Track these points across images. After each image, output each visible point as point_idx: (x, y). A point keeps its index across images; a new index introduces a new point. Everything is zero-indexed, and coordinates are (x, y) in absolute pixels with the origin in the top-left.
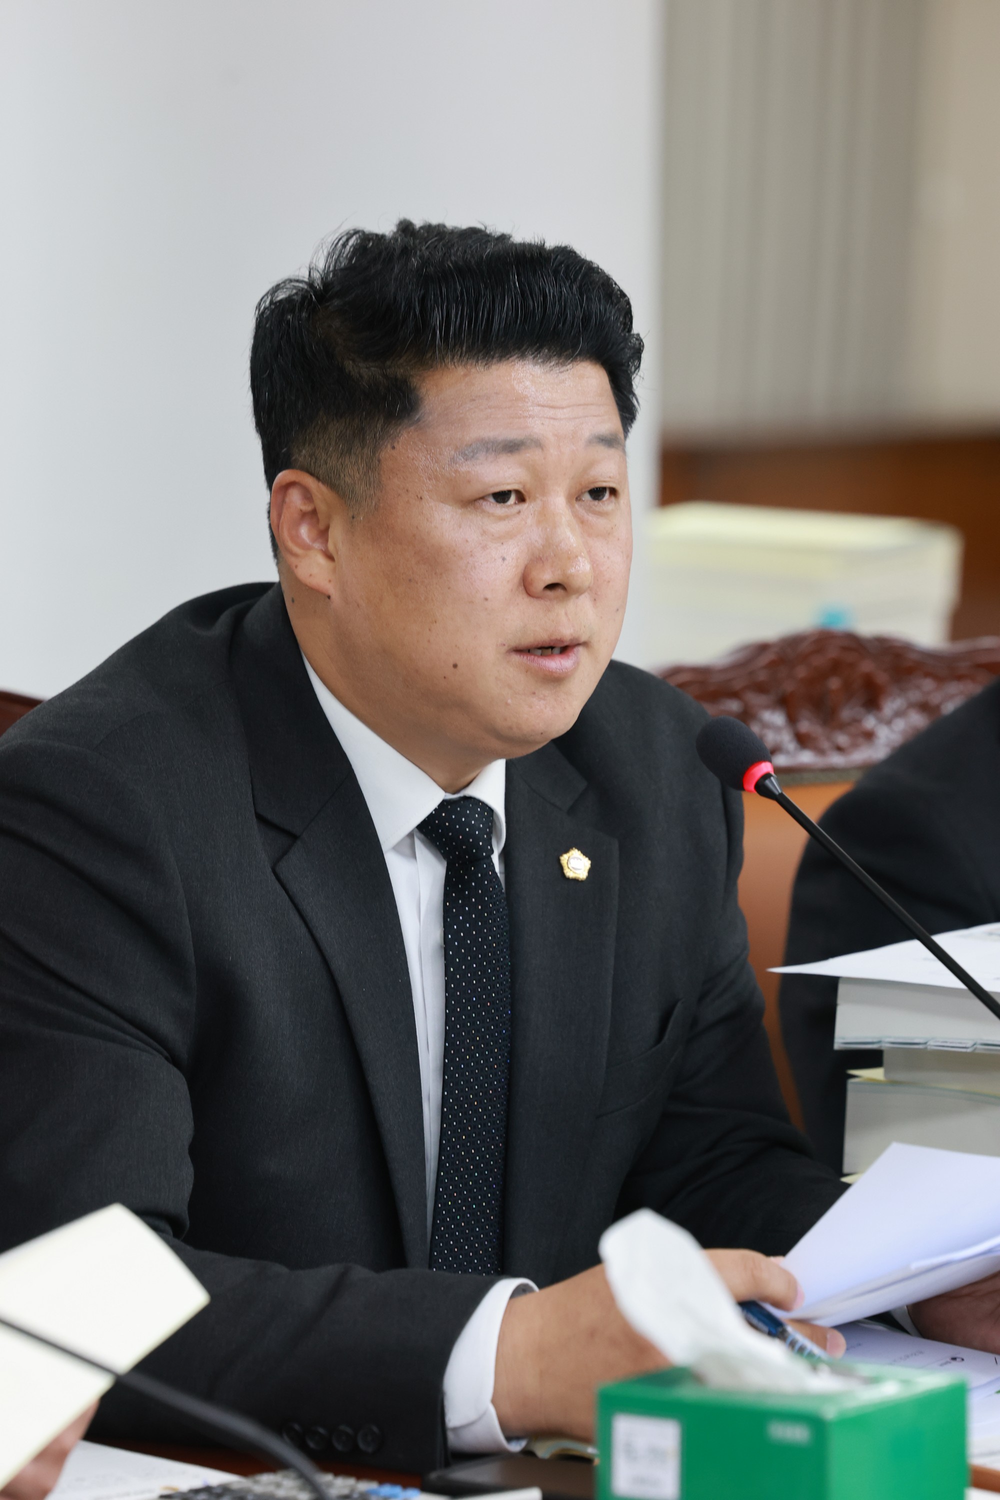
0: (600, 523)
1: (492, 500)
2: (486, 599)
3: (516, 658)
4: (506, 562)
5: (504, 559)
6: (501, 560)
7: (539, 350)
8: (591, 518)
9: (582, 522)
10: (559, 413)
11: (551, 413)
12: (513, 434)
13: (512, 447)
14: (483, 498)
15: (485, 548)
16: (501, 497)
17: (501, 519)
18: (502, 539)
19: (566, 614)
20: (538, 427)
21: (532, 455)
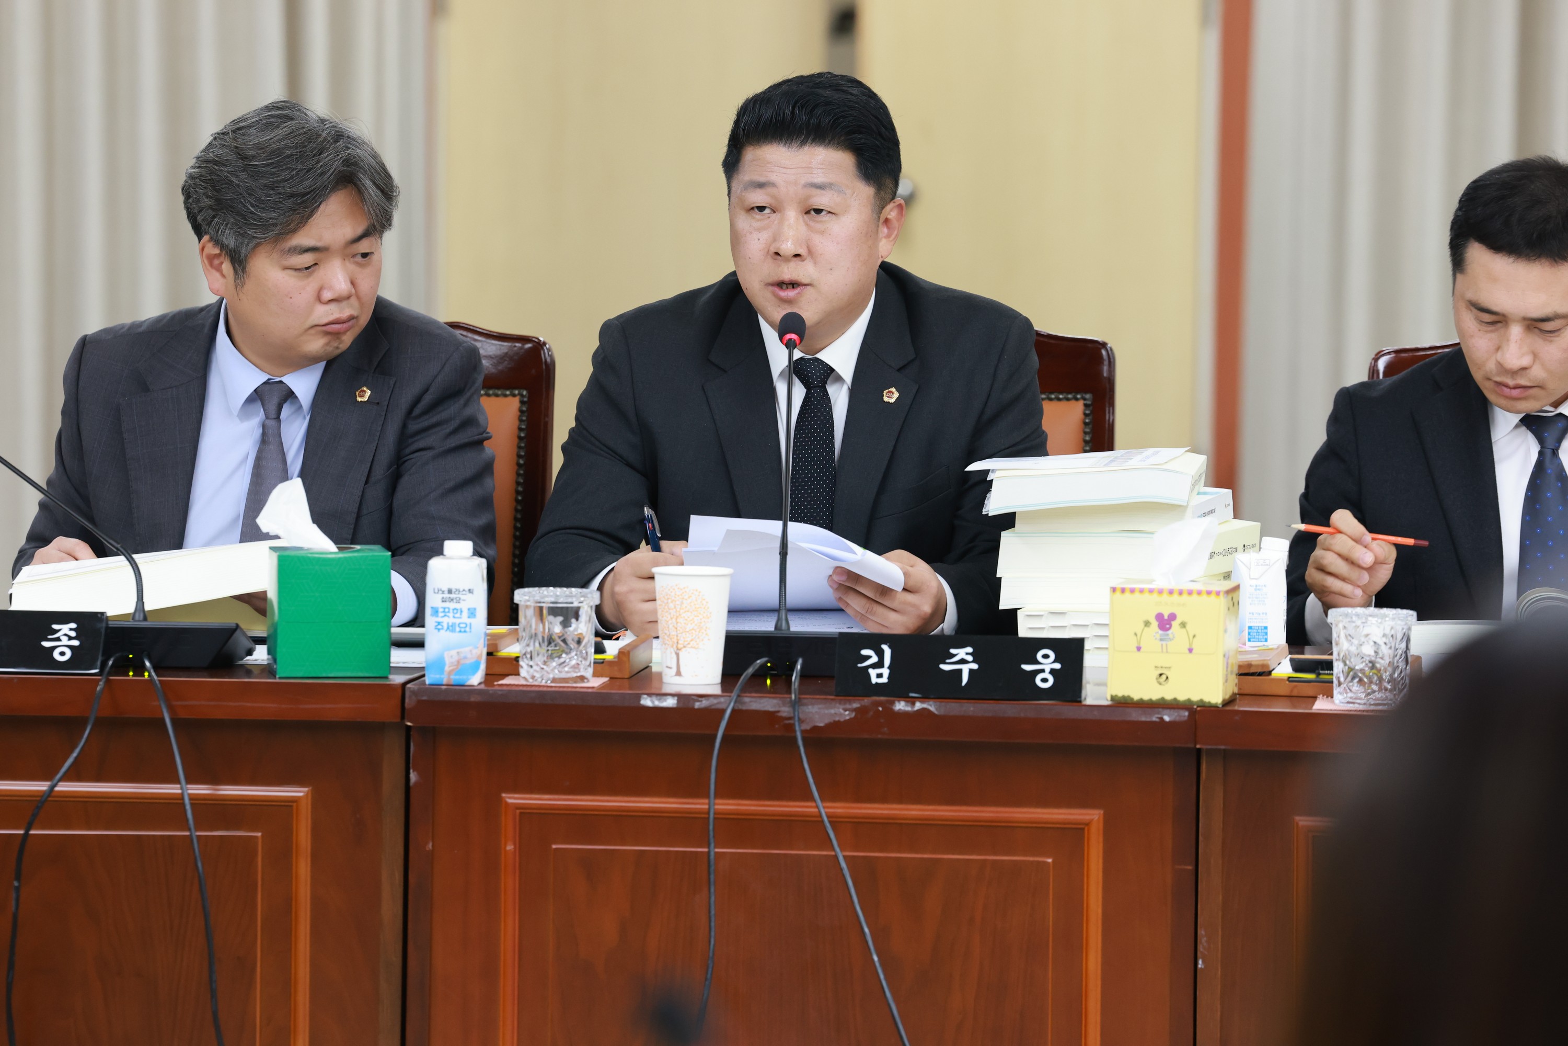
0: (818, 226)
1: (756, 210)
2: (750, 258)
3: (771, 288)
4: (759, 241)
5: (759, 239)
6: (757, 240)
7: (781, 139)
8: (812, 224)
9: (807, 225)
10: (788, 171)
11: (784, 170)
12: (762, 179)
13: (761, 185)
14: (752, 208)
15: (751, 233)
16: (761, 209)
17: (759, 220)
18: (759, 230)
19: (788, 268)
20: (773, 177)
21: (771, 190)
